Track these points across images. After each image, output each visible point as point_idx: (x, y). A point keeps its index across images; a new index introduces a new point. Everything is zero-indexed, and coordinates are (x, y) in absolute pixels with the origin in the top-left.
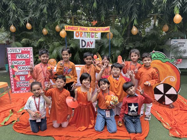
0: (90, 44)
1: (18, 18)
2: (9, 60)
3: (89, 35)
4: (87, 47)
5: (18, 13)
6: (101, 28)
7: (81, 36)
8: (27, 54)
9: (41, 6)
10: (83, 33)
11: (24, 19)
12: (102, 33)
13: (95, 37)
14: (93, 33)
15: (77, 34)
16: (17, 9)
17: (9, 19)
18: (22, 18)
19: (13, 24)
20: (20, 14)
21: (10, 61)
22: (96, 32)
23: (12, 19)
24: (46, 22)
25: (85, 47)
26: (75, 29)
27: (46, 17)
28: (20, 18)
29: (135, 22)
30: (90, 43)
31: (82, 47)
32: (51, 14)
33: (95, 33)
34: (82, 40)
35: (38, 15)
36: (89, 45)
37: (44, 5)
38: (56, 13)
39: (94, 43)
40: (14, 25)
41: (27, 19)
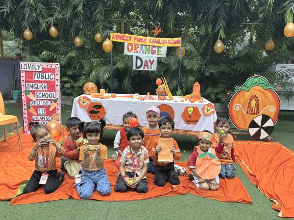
0: (149, 64)
1: (37, 19)
2: (22, 81)
3: (148, 50)
4: (144, 68)
5: (38, 10)
6: (168, 39)
7: (136, 51)
8: (50, 74)
10: (140, 46)
11: (47, 20)
12: (168, 48)
13: (158, 54)
14: (155, 47)
15: (130, 48)
16: (36, 4)
17: (23, 18)
18: (44, 18)
19: (28, 27)
20: (41, 11)
21: (23, 83)
22: (159, 45)
23: (27, 18)
24: (82, 26)
25: (141, 69)
26: (127, 40)
27: (82, 18)
28: (40, 18)
29: (222, 34)
30: (148, 62)
31: (137, 67)
32: (88, 15)
33: (158, 47)
34: (137, 58)
35: (68, 14)
36: (147, 66)
38: (97, 13)
39: (155, 63)
40: (30, 29)
41: (52, 20)
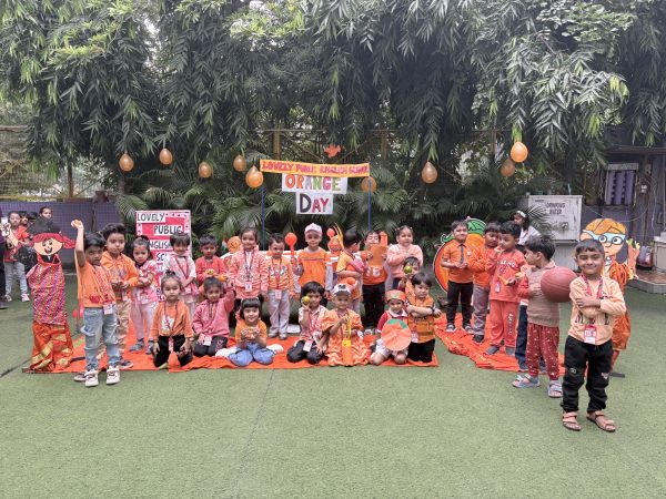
0: (321, 205)
3: (319, 183)
4: (313, 210)
5: (141, 123)
6: (348, 166)
7: (300, 185)
8: (177, 226)
9: (199, 108)
10: (305, 178)
12: (349, 179)
13: (334, 189)
14: (329, 178)
15: (290, 181)
17: (119, 138)
18: (149, 134)
19: (126, 152)
20: (145, 125)
22: (335, 175)
24: (210, 145)
25: (310, 212)
26: (285, 169)
27: (211, 133)
28: (144, 136)
30: (320, 202)
31: (302, 210)
32: (221, 126)
33: (334, 178)
34: (302, 196)
35: (189, 128)
36: (318, 207)
37: (206, 106)
38: (237, 125)
39: (331, 202)
40: (129, 154)
41: (163, 138)
